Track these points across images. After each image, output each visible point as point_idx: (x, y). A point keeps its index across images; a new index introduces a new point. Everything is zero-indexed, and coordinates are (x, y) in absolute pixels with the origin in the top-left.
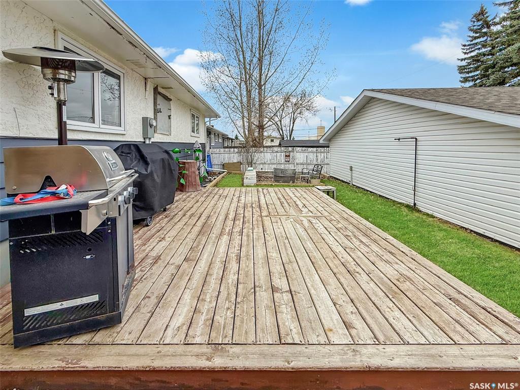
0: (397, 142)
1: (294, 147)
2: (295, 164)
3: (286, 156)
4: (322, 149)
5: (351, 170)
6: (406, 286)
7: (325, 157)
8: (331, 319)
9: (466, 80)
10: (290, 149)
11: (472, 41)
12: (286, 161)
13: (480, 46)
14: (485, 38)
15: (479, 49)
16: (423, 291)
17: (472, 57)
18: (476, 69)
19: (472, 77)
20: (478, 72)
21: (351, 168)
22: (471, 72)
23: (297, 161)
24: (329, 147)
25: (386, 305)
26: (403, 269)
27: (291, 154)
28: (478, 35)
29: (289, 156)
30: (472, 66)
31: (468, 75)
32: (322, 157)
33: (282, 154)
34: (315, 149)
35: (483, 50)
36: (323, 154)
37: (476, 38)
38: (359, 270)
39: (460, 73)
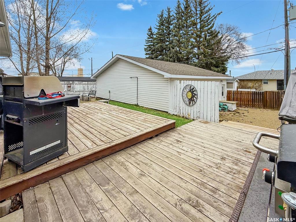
0: (130, 79)
1: (73, 81)
2: (75, 91)
3: (68, 87)
4: (91, 83)
5: (110, 93)
6: (147, 120)
7: (93, 87)
8: (134, 129)
9: (147, 54)
10: (71, 82)
11: (148, 39)
12: (68, 90)
13: (150, 42)
14: (152, 39)
15: (150, 43)
16: (150, 119)
17: (148, 45)
18: (149, 51)
19: (149, 53)
20: (150, 52)
21: (110, 91)
22: (148, 51)
23: (76, 90)
24: (96, 81)
25: (144, 124)
26: (144, 117)
27: (72, 85)
28: (149, 37)
29: (70, 87)
30: (148, 49)
31: (147, 52)
32: (91, 87)
33: (65, 85)
34: (87, 82)
35: (151, 43)
36: (91, 85)
37: (149, 38)
38: (134, 120)
39: (145, 51)
